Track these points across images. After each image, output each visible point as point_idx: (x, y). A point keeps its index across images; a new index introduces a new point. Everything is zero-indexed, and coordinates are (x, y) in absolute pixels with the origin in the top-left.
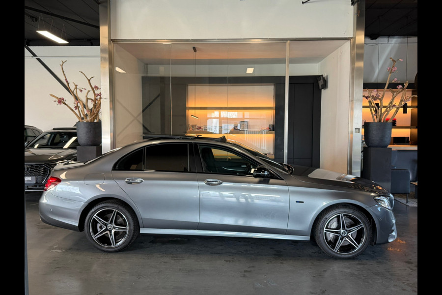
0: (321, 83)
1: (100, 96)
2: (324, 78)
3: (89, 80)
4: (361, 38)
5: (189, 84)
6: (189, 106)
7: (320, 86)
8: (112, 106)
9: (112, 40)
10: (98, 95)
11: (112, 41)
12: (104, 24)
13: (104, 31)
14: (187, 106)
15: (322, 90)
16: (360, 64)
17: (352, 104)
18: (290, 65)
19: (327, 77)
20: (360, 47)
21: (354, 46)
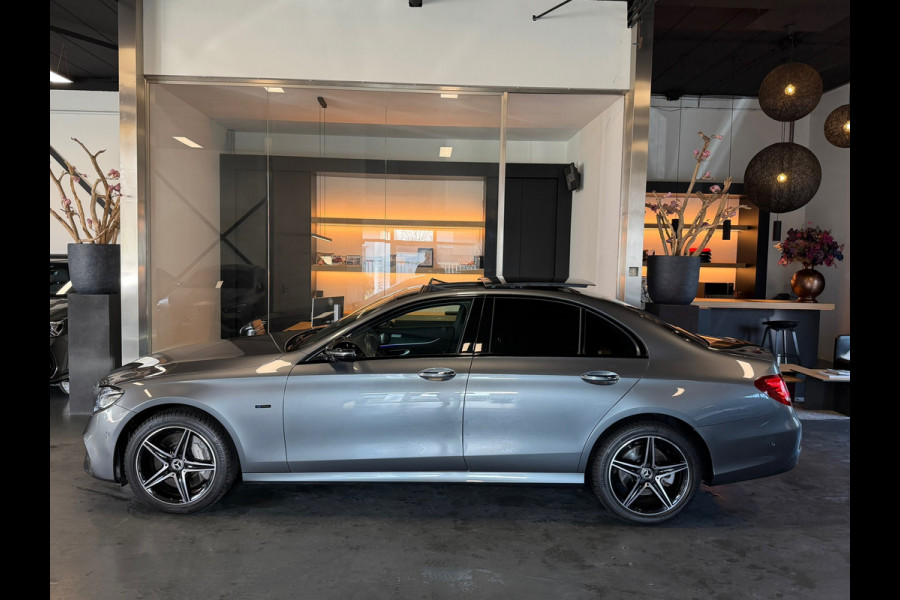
0: (571, 178)
1: (119, 191)
2: (576, 169)
3: (94, 158)
4: (643, 95)
5: (318, 173)
6: (318, 216)
7: (569, 185)
8: (143, 212)
9: (145, 76)
10: (114, 188)
11: (147, 79)
12: (129, 44)
13: (127, 57)
14: (313, 215)
15: (574, 192)
16: (642, 146)
17: (625, 219)
18: (508, 142)
19: (582, 167)
20: (643, 113)
21: (631, 111)
